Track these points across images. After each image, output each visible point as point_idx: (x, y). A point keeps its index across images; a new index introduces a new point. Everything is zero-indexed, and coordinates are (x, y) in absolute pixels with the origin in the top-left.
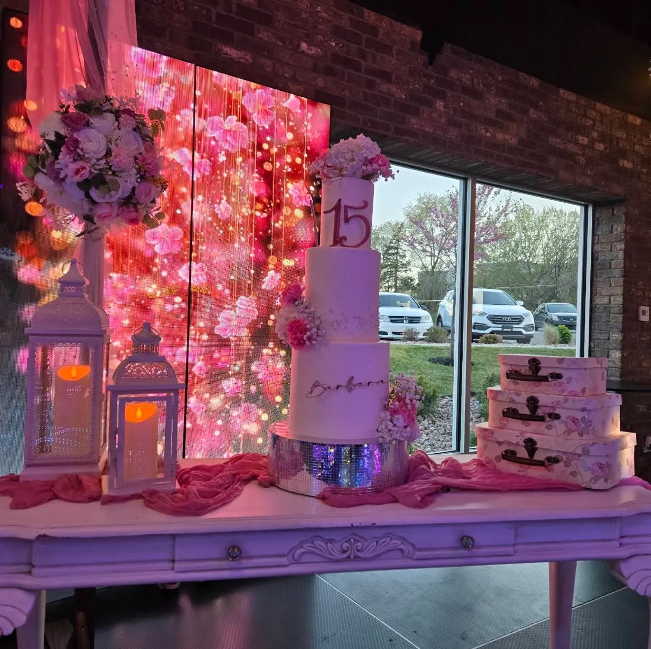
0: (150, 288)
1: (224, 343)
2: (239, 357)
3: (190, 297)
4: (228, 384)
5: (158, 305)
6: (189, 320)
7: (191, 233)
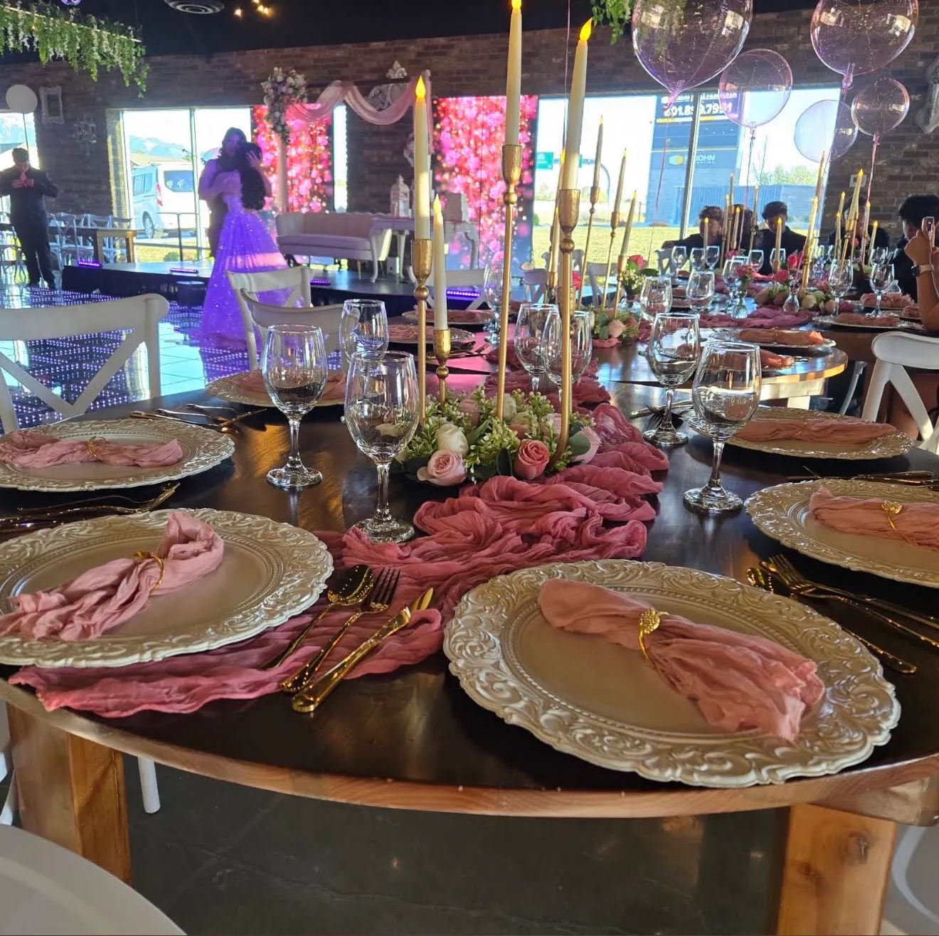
0: (469, 180)
1: (493, 200)
2: (498, 205)
3: (481, 182)
4: (495, 215)
5: (471, 186)
6: (481, 191)
7: (481, 160)
